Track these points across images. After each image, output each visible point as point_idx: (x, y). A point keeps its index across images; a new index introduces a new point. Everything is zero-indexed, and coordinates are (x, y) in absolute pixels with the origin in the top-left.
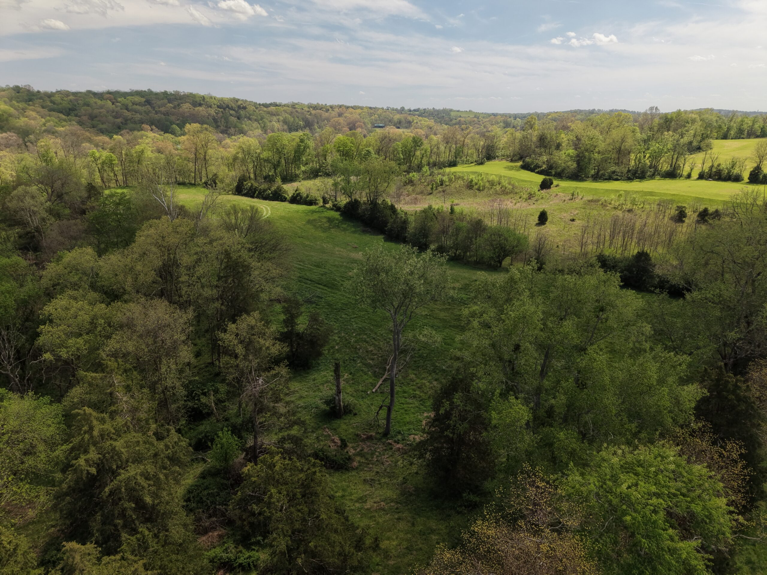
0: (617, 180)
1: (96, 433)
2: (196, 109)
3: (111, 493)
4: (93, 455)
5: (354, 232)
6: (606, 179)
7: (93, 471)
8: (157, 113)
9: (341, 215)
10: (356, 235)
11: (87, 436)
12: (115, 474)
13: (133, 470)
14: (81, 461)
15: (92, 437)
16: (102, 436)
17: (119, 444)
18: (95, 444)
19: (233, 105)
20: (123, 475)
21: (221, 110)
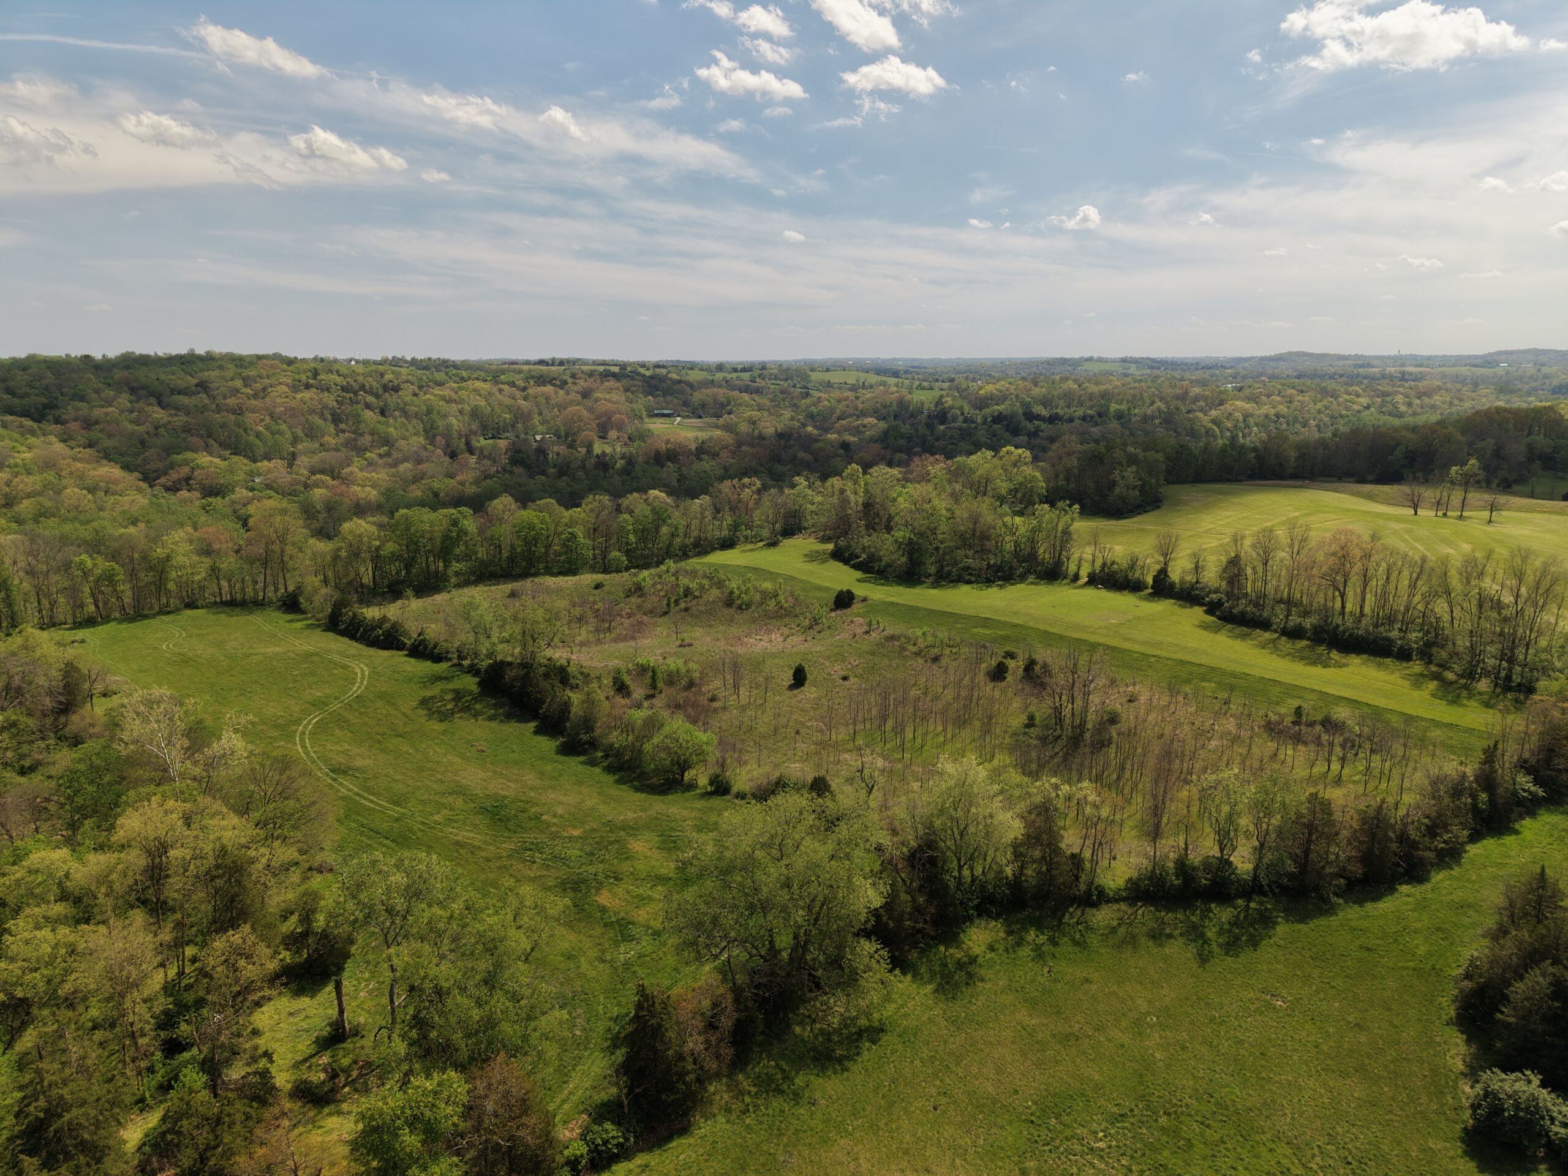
0: (969, 582)
1: (46, 1084)
2: (299, 396)
3: (56, 1132)
4: (42, 1103)
5: (491, 718)
6: (952, 581)
7: (42, 1115)
8: (219, 410)
9: (479, 684)
10: (494, 724)
11: (38, 1087)
12: (60, 1116)
13: (75, 1112)
14: (32, 1108)
15: (42, 1087)
16: (50, 1086)
17: (65, 1092)
18: (44, 1093)
19: (374, 384)
20: (67, 1117)
21: (348, 395)
